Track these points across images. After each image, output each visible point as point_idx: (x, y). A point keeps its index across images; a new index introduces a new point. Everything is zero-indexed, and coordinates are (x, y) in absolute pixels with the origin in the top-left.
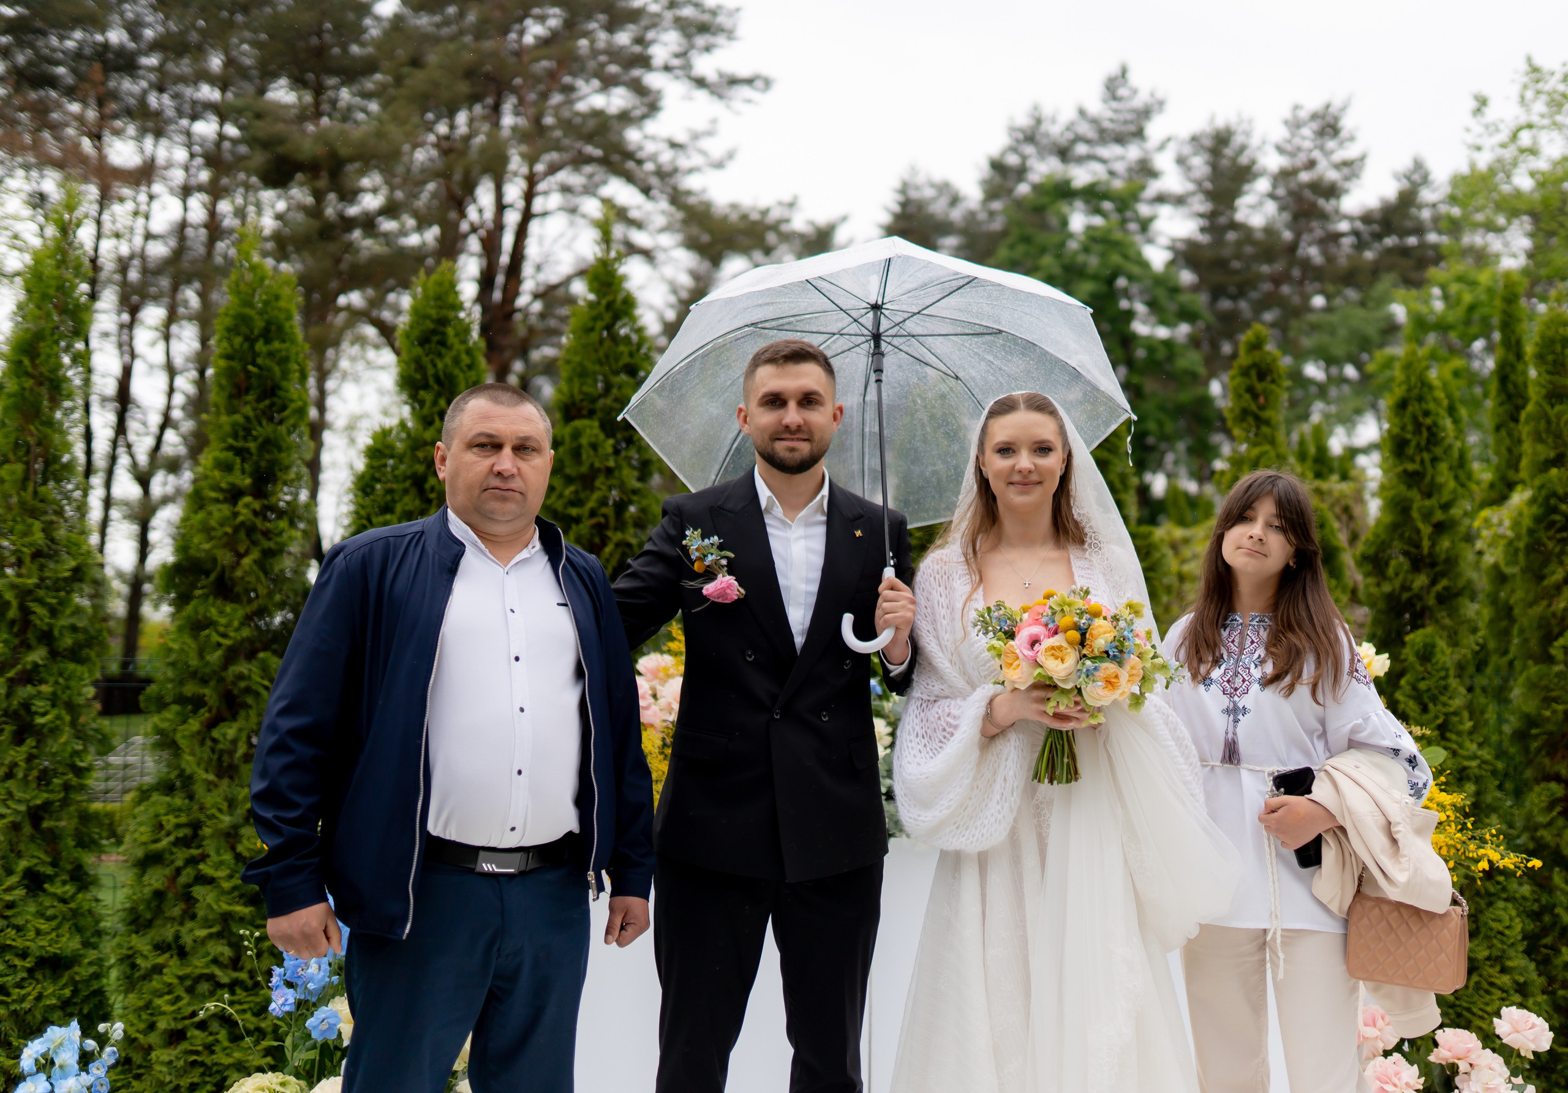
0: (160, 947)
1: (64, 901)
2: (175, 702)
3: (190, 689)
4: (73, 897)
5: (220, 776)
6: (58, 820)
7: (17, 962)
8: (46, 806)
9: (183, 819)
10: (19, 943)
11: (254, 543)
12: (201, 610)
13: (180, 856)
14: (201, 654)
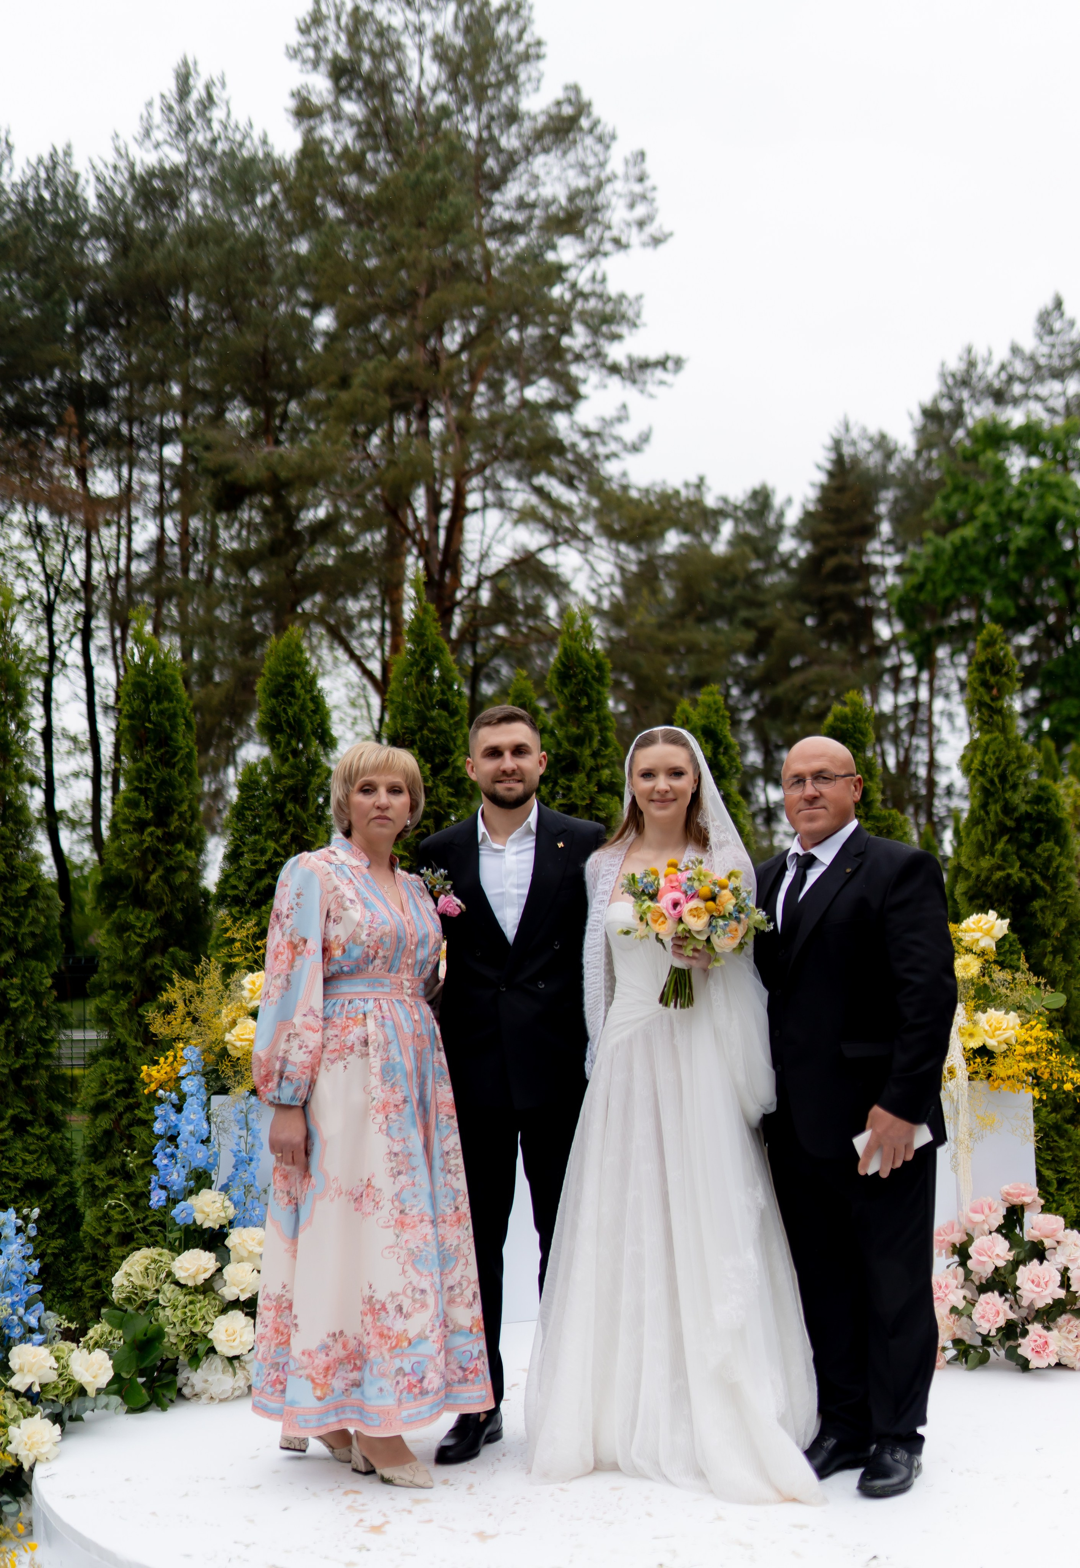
0: (112, 1173)
1: (43, 1140)
2: (110, 988)
3: (119, 978)
4: (48, 1136)
5: (145, 1044)
6: (33, 1079)
7: (11, 1184)
8: (24, 1069)
9: (121, 1077)
10: (11, 1170)
11: (159, 862)
12: (123, 916)
13: (121, 1104)
14: (125, 950)
